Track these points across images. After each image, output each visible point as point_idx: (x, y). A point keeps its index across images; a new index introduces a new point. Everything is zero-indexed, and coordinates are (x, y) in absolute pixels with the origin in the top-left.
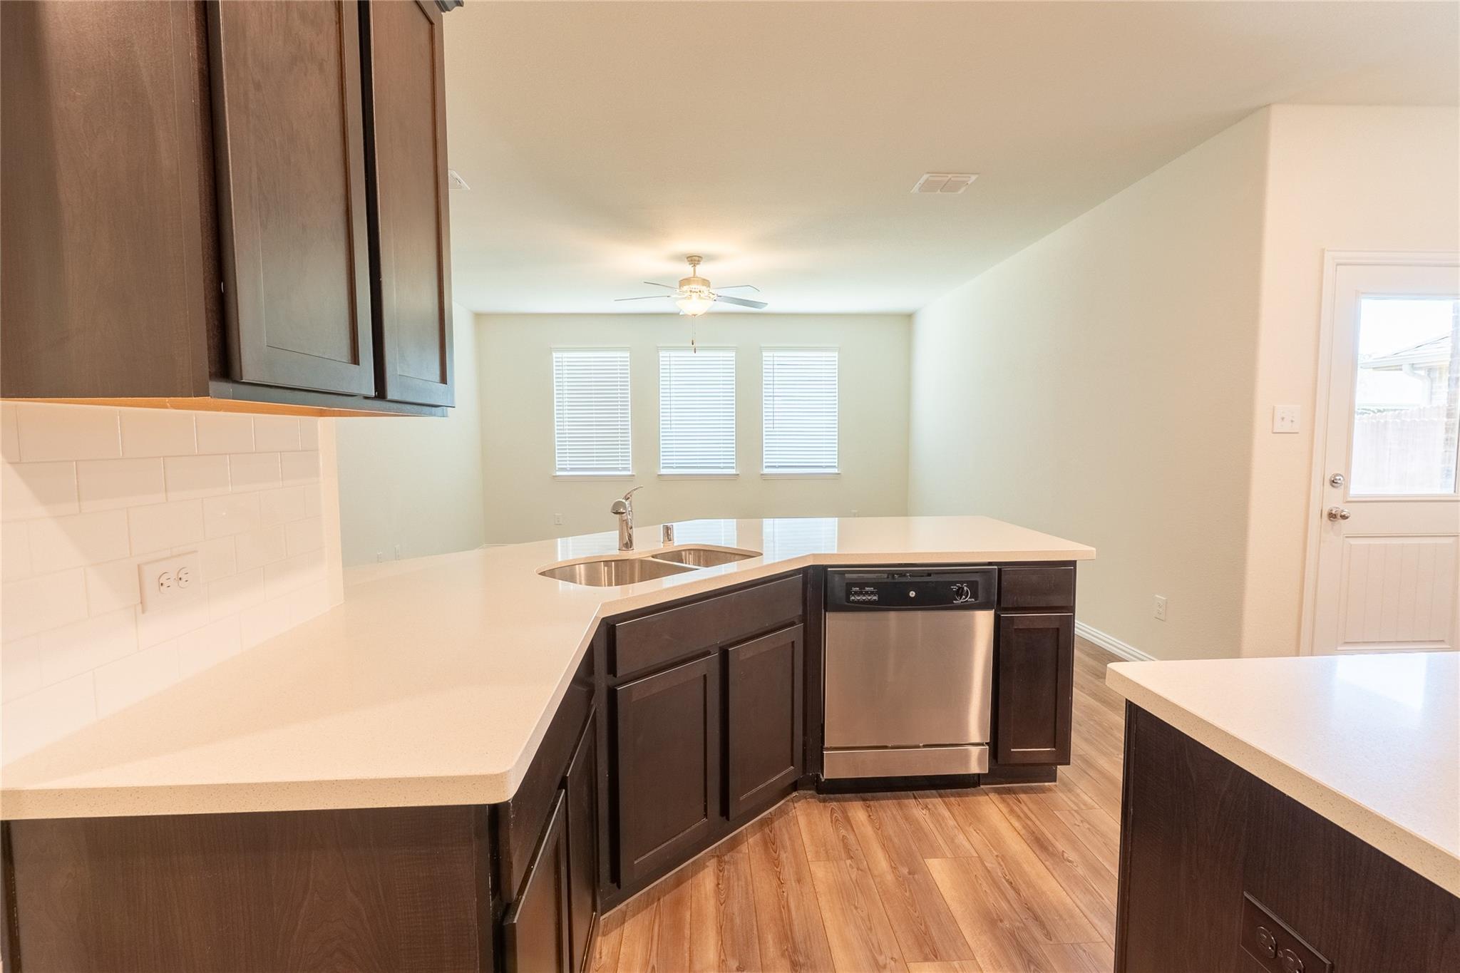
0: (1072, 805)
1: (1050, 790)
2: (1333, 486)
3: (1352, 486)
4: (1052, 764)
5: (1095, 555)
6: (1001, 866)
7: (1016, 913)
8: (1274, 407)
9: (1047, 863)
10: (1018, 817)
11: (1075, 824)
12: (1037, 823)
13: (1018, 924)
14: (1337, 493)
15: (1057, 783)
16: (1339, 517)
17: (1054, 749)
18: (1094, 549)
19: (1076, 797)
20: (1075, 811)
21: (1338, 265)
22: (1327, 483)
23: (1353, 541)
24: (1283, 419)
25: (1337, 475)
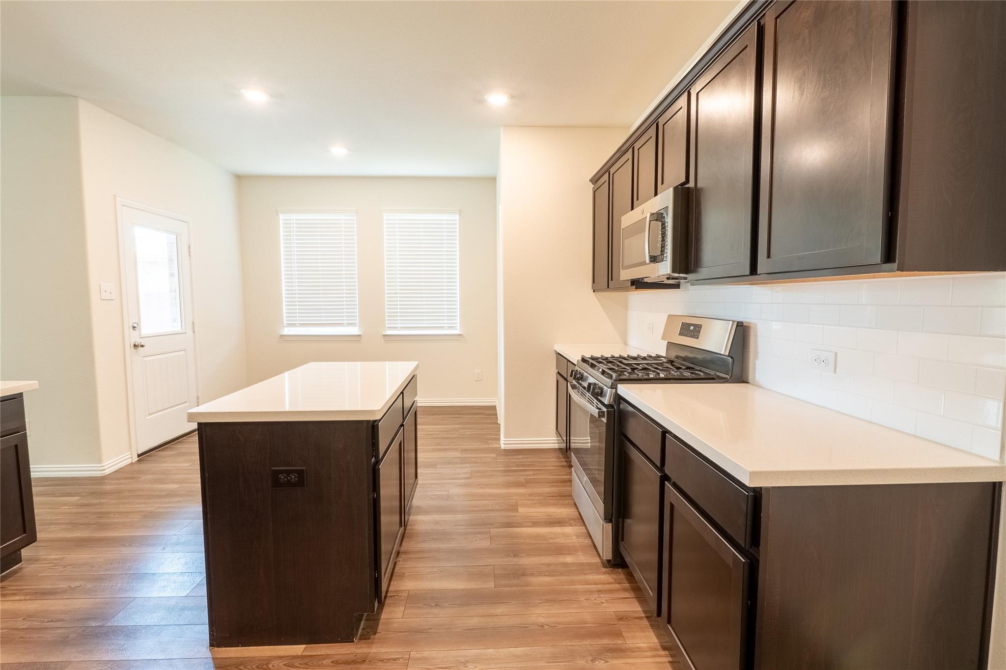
0: (49, 565)
1: (20, 569)
2: (134, 330)
3: (142, 329)
4: (15, 552)
5: (38, 386)
6: (34, 620)
7: (74, 627)
8: (100, 285)
9: (65, 597)
10: (14, 594)
11: (62, 571)
12: (32, 587)
13: (80, 630)
14: (136, 332)
15: (23, 563)
16: (139, 346)
17: (25, 535)
18: (37, 382)
19: (46, 561)
20: (53, 566)
21: (122, 205)
22: (131, 328)
23: (146, 359)
24: (106, 291)
25: (134, 323)
